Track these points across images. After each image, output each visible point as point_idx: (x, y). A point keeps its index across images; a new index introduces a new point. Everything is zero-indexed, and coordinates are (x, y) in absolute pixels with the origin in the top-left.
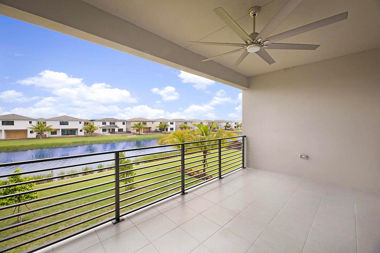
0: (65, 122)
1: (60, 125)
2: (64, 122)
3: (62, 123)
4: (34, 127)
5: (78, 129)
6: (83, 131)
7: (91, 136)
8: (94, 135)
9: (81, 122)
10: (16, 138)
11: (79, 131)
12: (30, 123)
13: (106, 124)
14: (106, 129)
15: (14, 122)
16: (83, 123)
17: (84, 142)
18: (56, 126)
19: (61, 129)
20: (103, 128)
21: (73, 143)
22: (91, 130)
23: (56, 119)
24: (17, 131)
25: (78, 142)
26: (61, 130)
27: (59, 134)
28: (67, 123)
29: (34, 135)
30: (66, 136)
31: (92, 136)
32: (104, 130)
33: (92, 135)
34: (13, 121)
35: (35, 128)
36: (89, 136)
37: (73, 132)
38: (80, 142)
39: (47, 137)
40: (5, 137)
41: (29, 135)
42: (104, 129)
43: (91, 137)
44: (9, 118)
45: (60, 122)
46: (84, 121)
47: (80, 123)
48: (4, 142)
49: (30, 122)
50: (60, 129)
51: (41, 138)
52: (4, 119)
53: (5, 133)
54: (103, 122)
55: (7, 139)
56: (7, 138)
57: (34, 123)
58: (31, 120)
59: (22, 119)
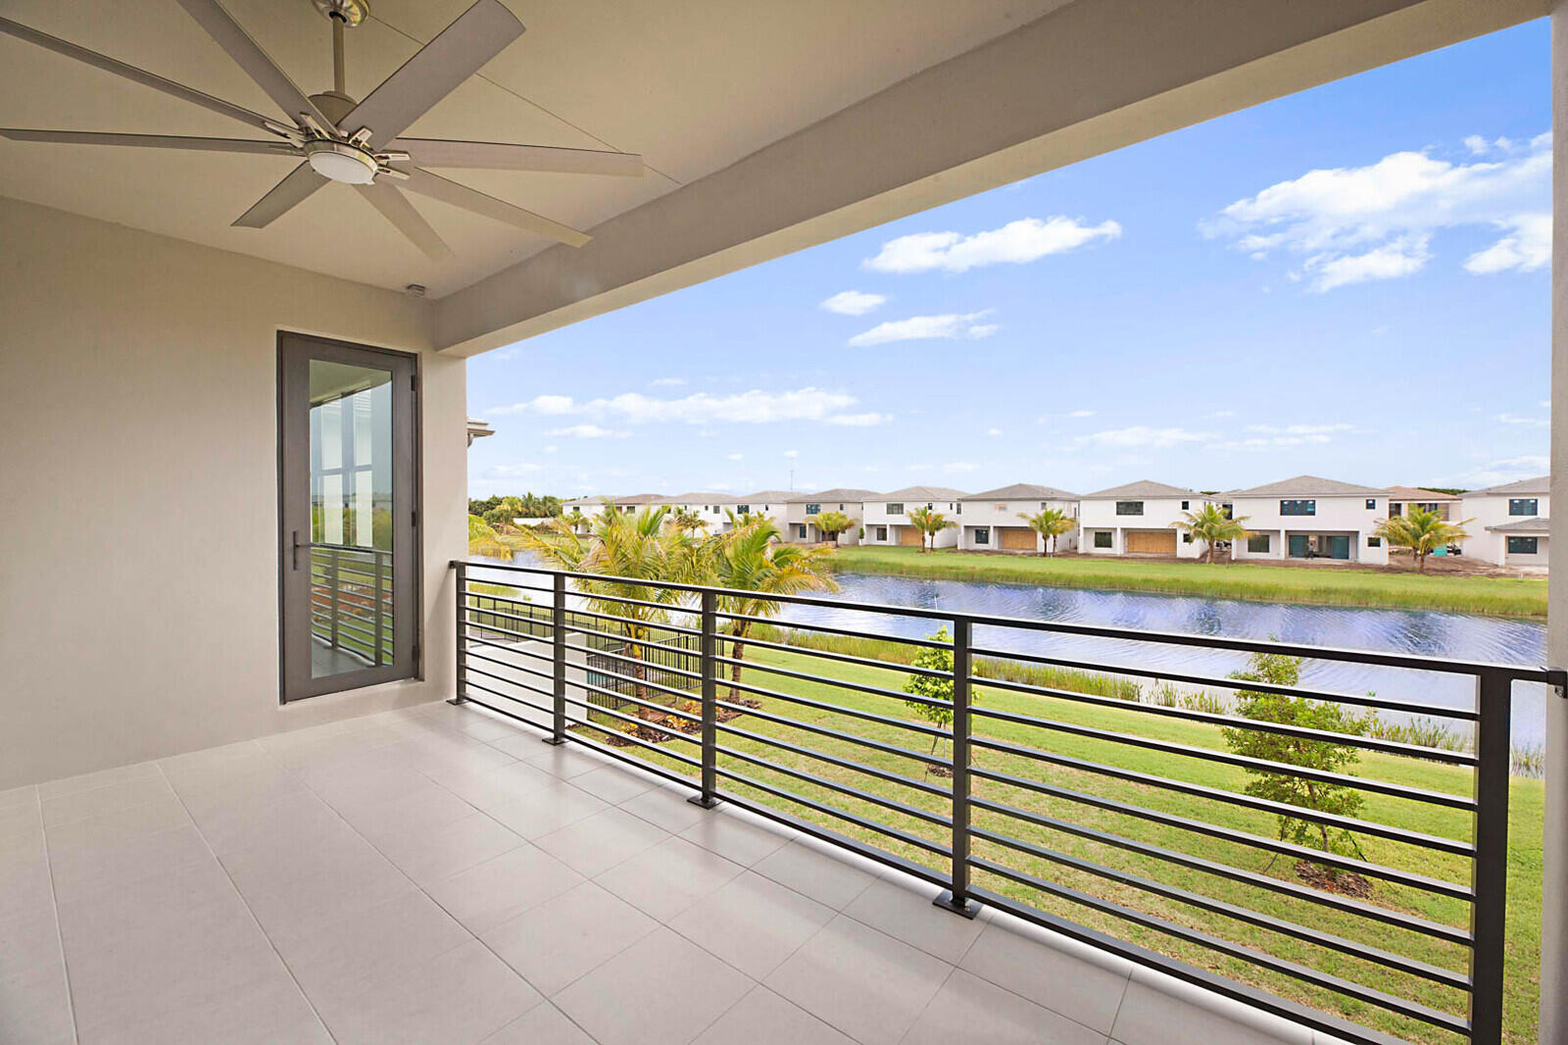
0: (1303, 501)
1: (1281, 514)
2: (1296, 501)
3: (1288, 508)
4: (1190, 520)
5: (1358, 532)
6: (1384, 542)
7: (1421, 571)
8: (1448, 567)
9: (1374, 504)
10: (1149, 555)
11: (1363, 541)
12: (1183, 508)
13: (1536, 514)
14: (1536, 538)
15: (1144, 506)
16: (1383, 508)
17: (1367, 593)
18: (1265, 517)
19: (1286, 531)
20: (1510, 535)
21: (1315, 592)
22: (1418, 539)
23: (1267, 492)
24: (1151, 533)
25: (1336, 591)
26: (1283, 534)
27: (1279, 549)
29: (1196, 548)
30: (1303, 559)
31: (1428, 569)
32: (1521, 545)
33: (1427, 565)
34: (1142, 503)
35: (1193, 524)
36: (1412, 571)
37: (1337, 545)
38: (1348, 592)
39: (1233, 558)
40: (1124, 551)
41: (1183, 550)
42: (1522, 538)
43: (1422, 577)
44: (1133, 494)
45: (1282, 502)
46: (1392, 496)
47: (1371, 506)
48: (1120, 564)
49: (1185, 506)
50: (1279, 531)
51: (1208, 560)
52: (1121, 497)
53: (1126, 537)
54: (1511, 501)
55: (1127, 555)
56: (1129, 552)
57: (1197, 508)
58: (1187, 497)
59: (1164, 493)
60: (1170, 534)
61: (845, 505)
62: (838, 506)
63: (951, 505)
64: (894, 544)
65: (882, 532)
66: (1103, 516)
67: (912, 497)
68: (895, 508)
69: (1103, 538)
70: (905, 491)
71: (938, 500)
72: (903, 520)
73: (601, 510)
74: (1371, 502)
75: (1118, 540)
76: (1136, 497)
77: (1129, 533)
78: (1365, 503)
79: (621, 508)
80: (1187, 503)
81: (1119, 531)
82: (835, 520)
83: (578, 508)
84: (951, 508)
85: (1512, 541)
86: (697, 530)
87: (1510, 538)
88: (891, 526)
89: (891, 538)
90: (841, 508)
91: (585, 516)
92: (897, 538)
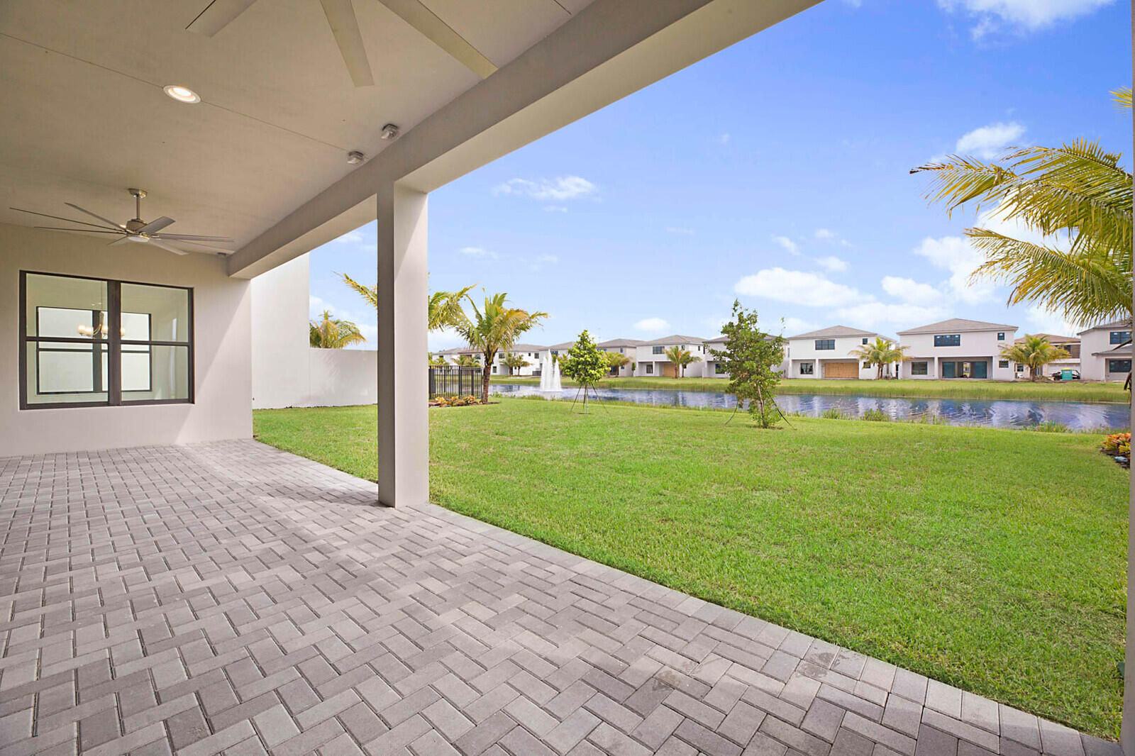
0: (951, 336)
1: (935, 346)
2: (946, 336)
3: (940, 342)
4: (869, 352)
5: (992, 357)
6: (1011, 363)
9: (1003, 336)
10: (840, 377)
11: (996, 363)
12: (863, 344)
14: (1130, 360)
15: (836, 343)
16: (1010, 338)
18: (924, 348)
19: (939, 358)
23: (925, 331)
24: (841, 362)
26: (936, 360)
27: (935, 370)
28: (954, 341)
30: (956, 379)
34: (834, 341)
35: (871, 354)
37: (980, 367)
40: (822, 376)
41: (865, 373)
44: (828, 335)
45: (935, 337)
47: (1001, 338)
48: (819, 382)
49: (865, 342)
50: (934, 358)
52: (818, 337)
53: (822, 366)
54: (1112, 334)
55: (824, 377)
56: (826, 375)
57: (873, 343)
58: (866, 335)
59: (850, 334)
60: (854, 363)
61: (624, 349)
62: (619, 349)
63: (699, 347)
64: (658, 375)
65: (649, 367)
66: (807, 351)
67: (669, 342)
68: (658, 350)
69: (806, 368)
70: (667, 338)
71: (689, 344)
72: (663, 358)
73: (456, 357)
74: (1001, 335)
75: (817, 368)
76: (829, 337)
77: (825, 363)
78: (997, 335)
79: (471, 356)
80: (867, 339)
81: (817, 362)
82: (616, 358)
83: (442, 357)
84: (699, 350)
85: (1112, 364)
86: (522, 368)
87: (1111, 361)
88: (656, 362)
89: (656, 371)
90: (621, 351)
91: (447, 361)
92: (661, 371)
